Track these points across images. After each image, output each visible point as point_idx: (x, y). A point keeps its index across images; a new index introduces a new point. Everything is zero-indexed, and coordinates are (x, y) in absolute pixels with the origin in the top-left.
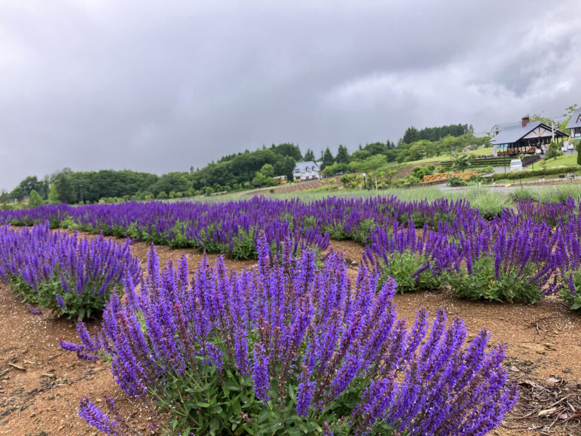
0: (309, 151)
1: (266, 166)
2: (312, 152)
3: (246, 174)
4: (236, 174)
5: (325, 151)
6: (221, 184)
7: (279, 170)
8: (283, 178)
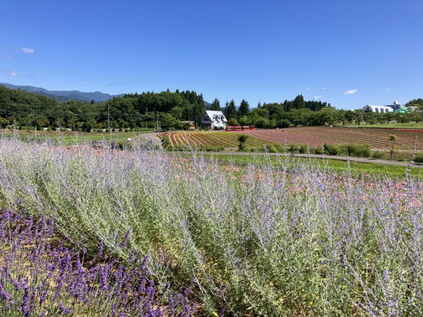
1: (176, 108)
3: (153, 113)
4: (142, 112)
5: (229, 102)
6: (125, 120)
7: (187, 115)
8: (191, 123)
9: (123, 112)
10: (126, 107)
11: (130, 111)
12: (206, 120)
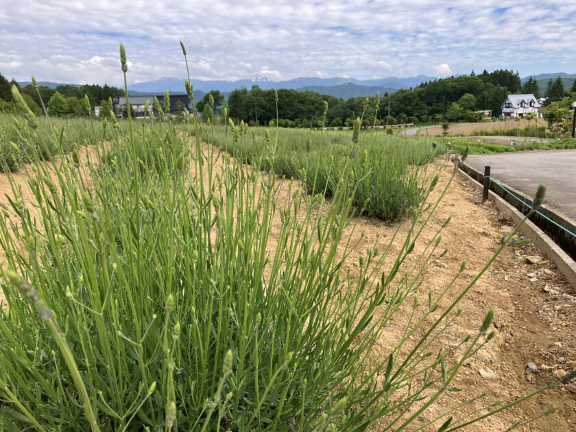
1: (467, 96)
6: (408, 114)
7: (483, 103)
8: (487, 112)
9: (406, 105)
10: (409, 99)
11: (413, 104)
12: (508, 107)
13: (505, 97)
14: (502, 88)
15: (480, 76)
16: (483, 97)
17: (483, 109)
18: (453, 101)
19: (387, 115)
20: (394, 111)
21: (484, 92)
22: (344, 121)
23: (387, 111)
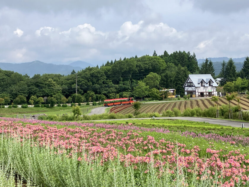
0: (207, 61)
2: (211, 63)
4: (116, 82)
6: (96, 92)
8: (171, 91)
12: (190, 86)
13: (187, 77)
14: (182, 68)
15: (161, 57)
16: (166, 76)
17: (167, 88)
18: (139, 79)
19: (75, 92)
20: (81, 89)
21: (167, 72)
22: (28, 98)
23: (75, 88)
